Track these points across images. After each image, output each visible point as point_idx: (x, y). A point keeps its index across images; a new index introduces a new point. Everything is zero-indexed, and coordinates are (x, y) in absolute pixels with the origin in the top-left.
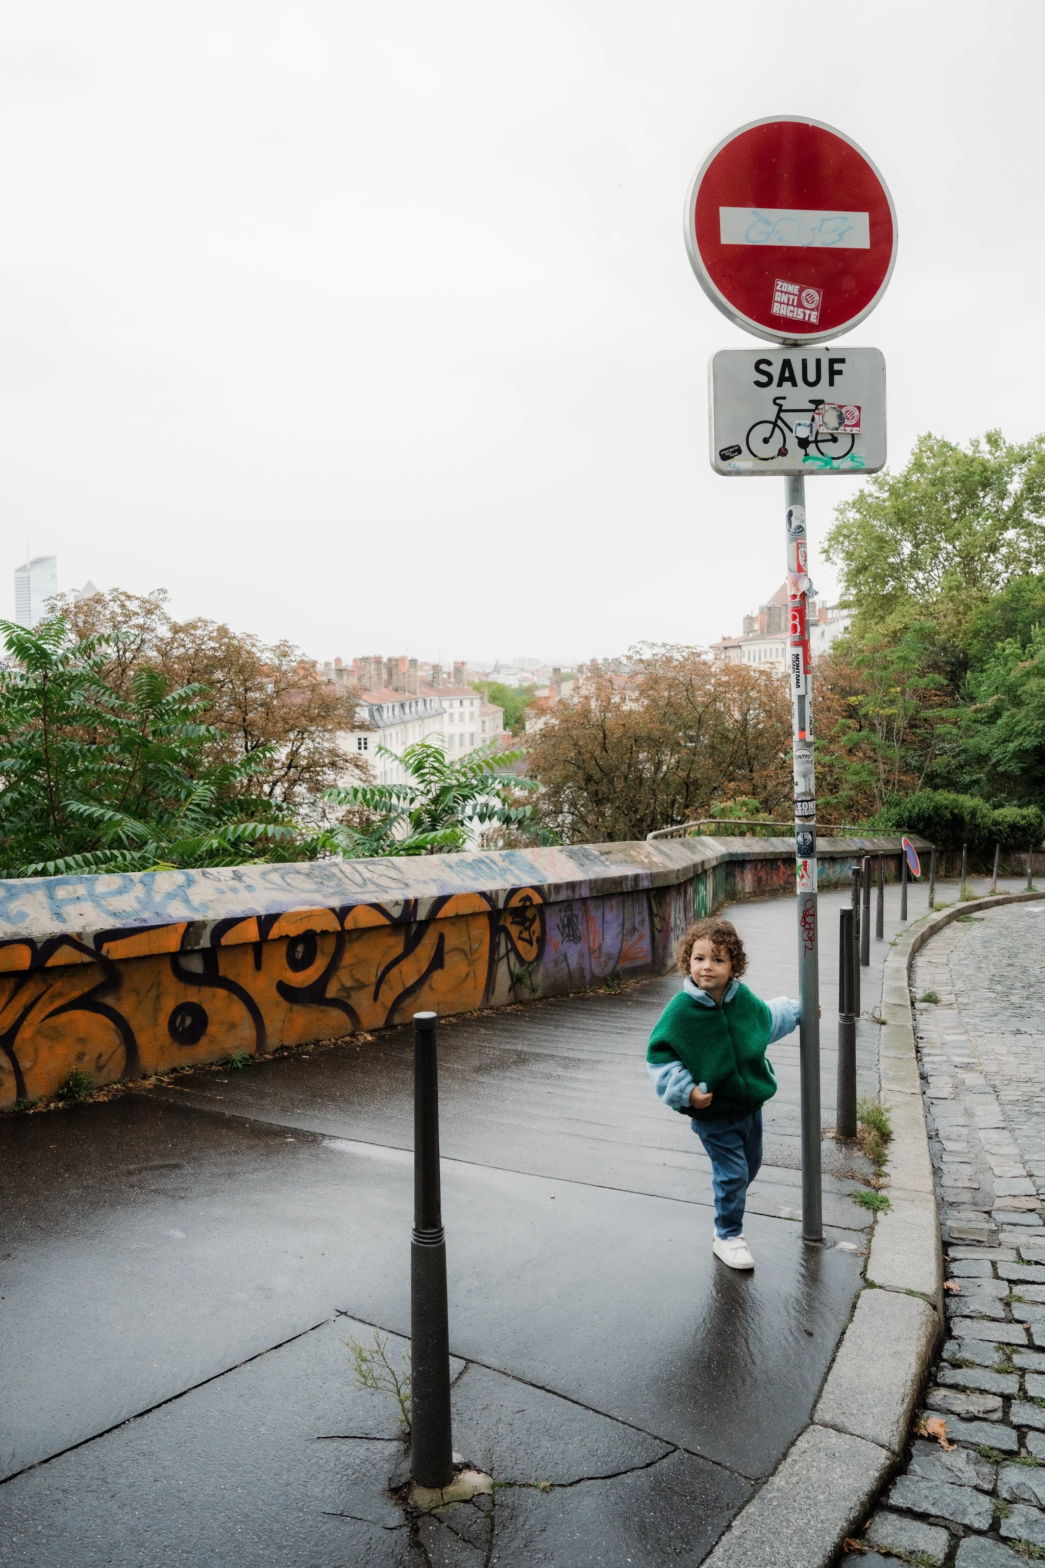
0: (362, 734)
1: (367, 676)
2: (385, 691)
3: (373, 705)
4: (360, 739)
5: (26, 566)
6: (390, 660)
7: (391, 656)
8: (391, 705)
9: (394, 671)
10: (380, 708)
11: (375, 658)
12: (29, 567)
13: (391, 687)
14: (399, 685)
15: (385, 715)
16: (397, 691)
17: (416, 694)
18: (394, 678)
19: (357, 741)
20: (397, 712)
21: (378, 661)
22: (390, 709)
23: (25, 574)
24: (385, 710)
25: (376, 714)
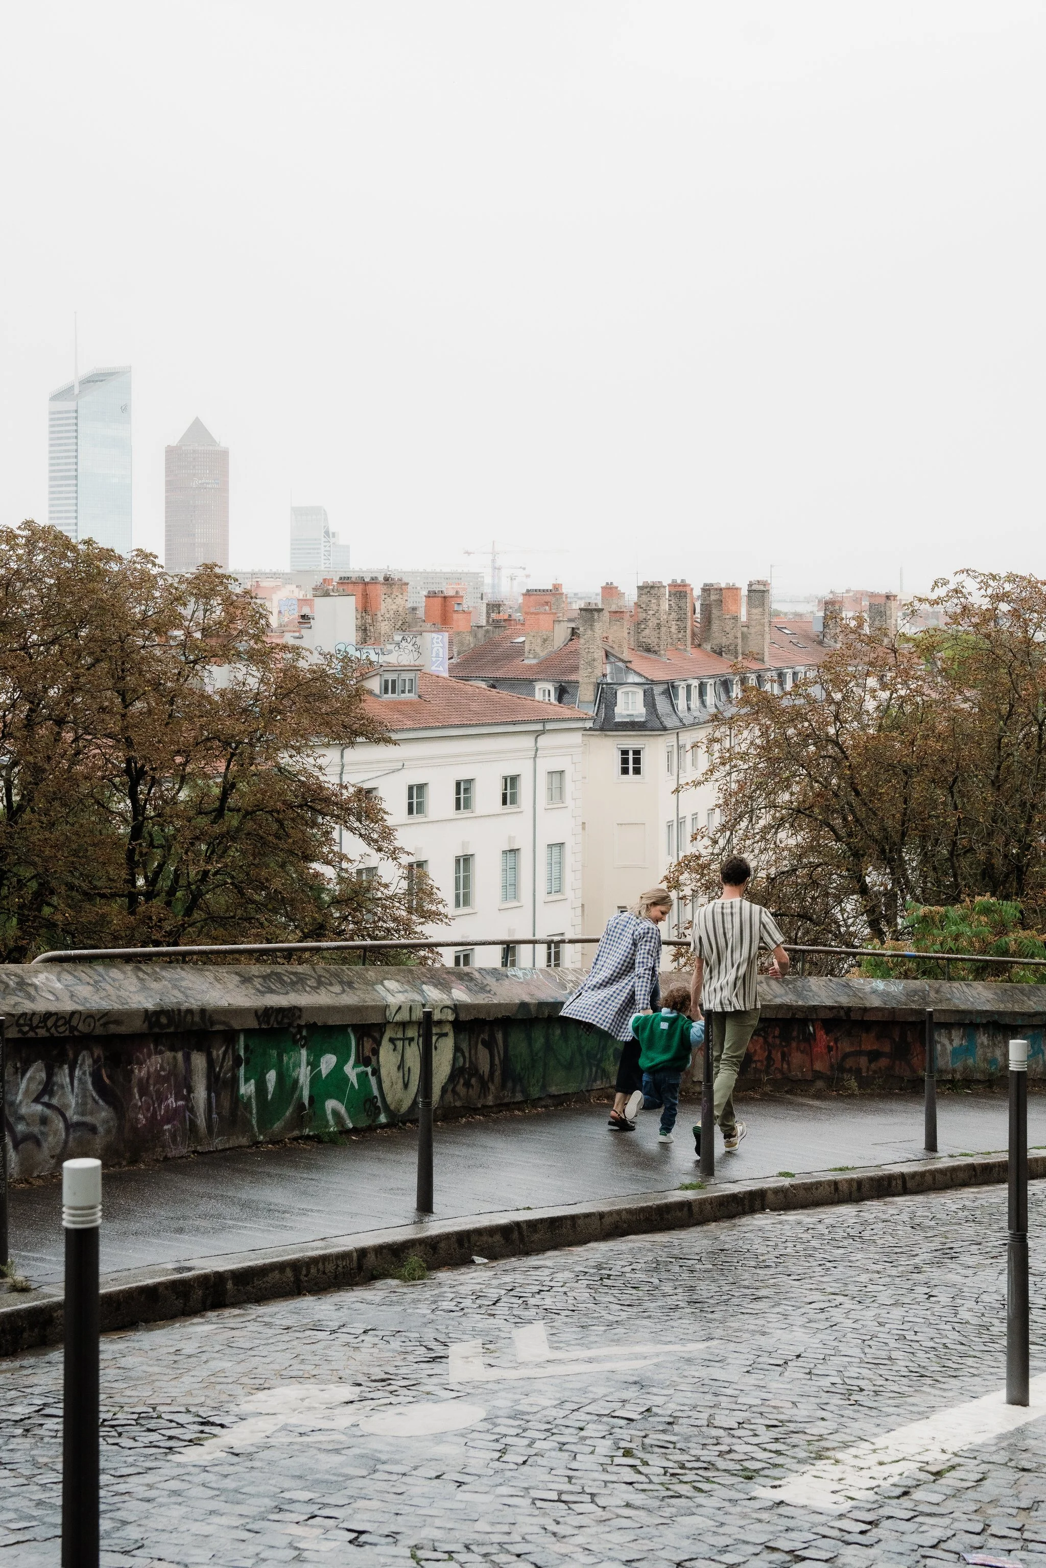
0: (631, 742)
1: (652, 623)
2: (692, 653)
3: (653, 682)
4: (625, 752)
5: (71, 389)
6: (707, 590)
7: (708, 582)
8: (695, 683)
9: (715, 612)
10: (670, 690)
11: (674, 585)
12: (76, 391)
13: (708, 647)
14: (724, 641)
15: (681, 703)
16: (720, 654)
17: (763, 660)
18: (715, 627)
19: (618, 757)
20: (710, 698)
21: (680, 592)
22: (695, 693)
23: (70, 405)
24: (682, 693)
25: (662, 704)
